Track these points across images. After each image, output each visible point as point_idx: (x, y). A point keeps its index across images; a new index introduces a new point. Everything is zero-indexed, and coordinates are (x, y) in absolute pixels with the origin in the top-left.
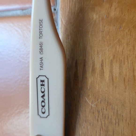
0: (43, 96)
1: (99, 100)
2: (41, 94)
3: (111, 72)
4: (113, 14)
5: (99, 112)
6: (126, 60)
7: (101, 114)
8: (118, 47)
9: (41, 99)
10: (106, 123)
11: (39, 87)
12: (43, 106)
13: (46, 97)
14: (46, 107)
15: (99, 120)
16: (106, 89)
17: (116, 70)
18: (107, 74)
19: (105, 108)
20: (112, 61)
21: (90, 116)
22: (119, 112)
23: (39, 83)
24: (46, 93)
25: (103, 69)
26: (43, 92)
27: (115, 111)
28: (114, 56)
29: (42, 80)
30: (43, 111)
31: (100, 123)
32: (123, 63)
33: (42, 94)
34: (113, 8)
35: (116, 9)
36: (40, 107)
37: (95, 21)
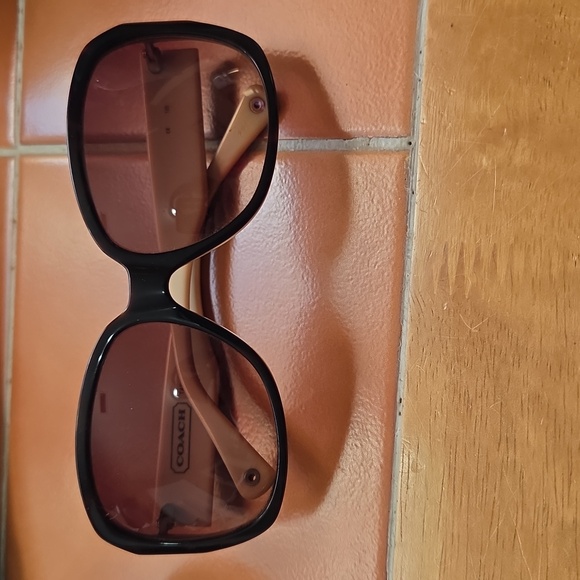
0: (181, 437)
1: (485, 320)
2: (177, 433)
3: (510, 267)
4: (518, 160)
5: (483, 342)
6: (538, 247)
7: (488, 346)
8: (524, 221)
9: (177, 442)
10: (496, 363)
11: (176, 421)
12: (180, 454)
13: (186, 439)
14: (185, 455)
15: (484, 358)
16: (500, 299)
17: (519, 264)
18: (502, 271)
19: (495, 335)
20: (512, 246)
21: (466, 350)
22: (521, 343)
23: (177, 415)
24: (186, 430)
25: (494, 261)
26: (181, 430)
27: (514, 340)
28: (516, 238)
29: (182, 409)
30: (180, 461)
31: (485, 363)
32: (532, 251)
33: (180, 433)
34: (519, 148)
35: (524, 150)
36: (175, 455)
37: (486, 171)
